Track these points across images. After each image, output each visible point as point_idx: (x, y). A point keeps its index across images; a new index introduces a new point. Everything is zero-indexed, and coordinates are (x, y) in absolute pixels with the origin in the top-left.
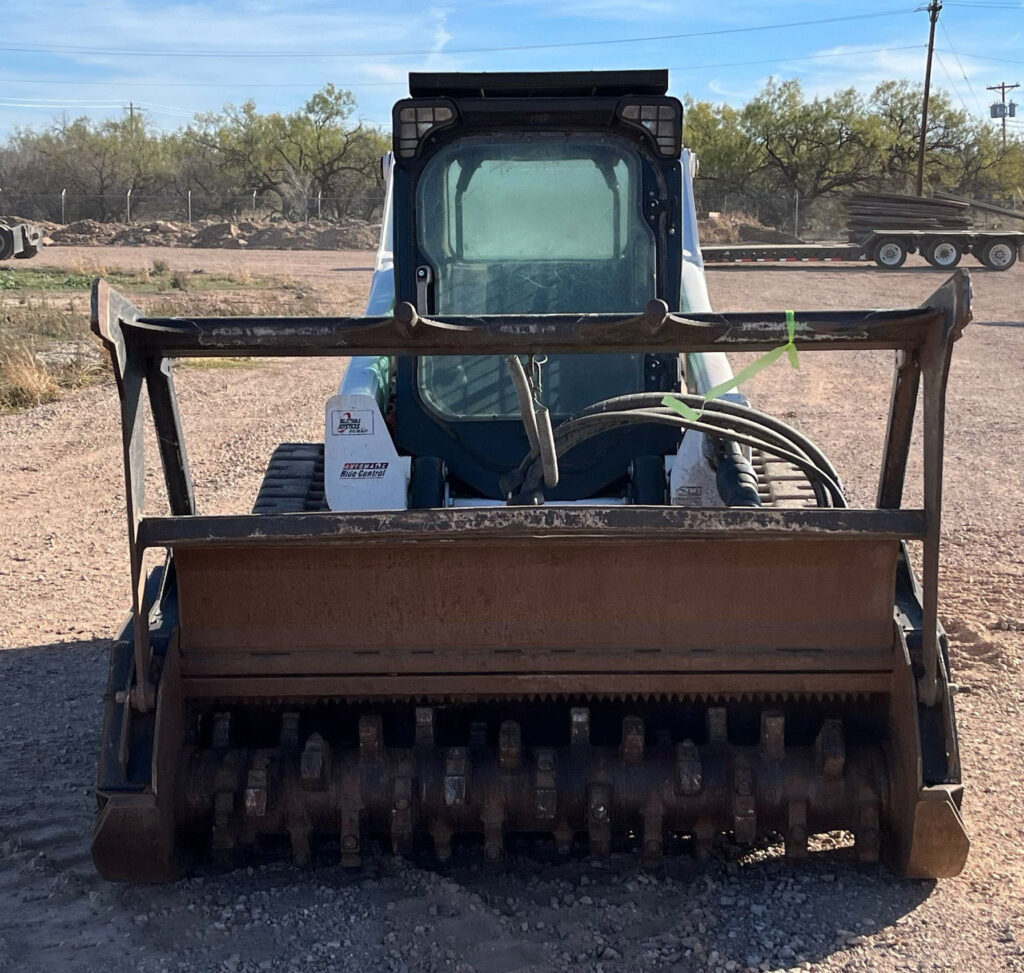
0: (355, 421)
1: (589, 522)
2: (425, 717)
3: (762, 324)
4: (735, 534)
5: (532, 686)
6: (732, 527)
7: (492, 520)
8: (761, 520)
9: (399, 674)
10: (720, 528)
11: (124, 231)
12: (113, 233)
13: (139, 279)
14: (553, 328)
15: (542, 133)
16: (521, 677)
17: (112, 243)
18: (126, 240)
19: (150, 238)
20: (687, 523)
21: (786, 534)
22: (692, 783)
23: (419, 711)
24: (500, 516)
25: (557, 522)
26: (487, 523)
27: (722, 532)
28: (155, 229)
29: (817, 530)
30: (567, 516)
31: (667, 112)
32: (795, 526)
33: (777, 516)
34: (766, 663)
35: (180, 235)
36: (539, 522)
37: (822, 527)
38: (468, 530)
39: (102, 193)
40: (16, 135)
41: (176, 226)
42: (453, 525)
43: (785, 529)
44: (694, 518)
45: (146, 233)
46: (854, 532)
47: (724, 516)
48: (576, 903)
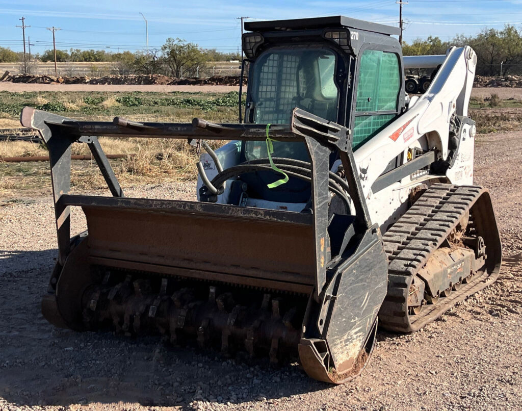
0: (209, 164)
1: (197, 209)
2: (165, 282)
3: (257, 129)
4: (246, 219)
5: (196, 275)
6: (245, 215)
7: (166, 205)
8: (256, 213)
9: (153, 264)
10: (241, 215)
11: (493, 80)
12: (488, 81)
13: (479, 102)
14: (186, 129)
15: (299, 45)
16: (191, 271)
17: (486, 86)
18: (493, 84)
19: (504, 83)
20: (230, 212)
21: (264, 220)
22: (230, 322)
23: (163, 280)
24: (169, 204)
25: (187, 208)
26: (164, 206)
27: (241, 218)
28: (507, 79)
29: (275, 219)
30: (191, 205)
31: (344, 34)
32: (268, 217)
33: (262, 212)
34: (276, 276)
35: (518, 82)
36: (181, 207)
37: (277, 218)
38: (158, 208)
39: (491, 63)
40: (456, 38)
41: (516, 77)
42: (153, 206)
43: (263, 218)
44: (233, 210)
45: (503, 81)
46: (288, 221)
47: (244, 210)
48: (196, 366)
